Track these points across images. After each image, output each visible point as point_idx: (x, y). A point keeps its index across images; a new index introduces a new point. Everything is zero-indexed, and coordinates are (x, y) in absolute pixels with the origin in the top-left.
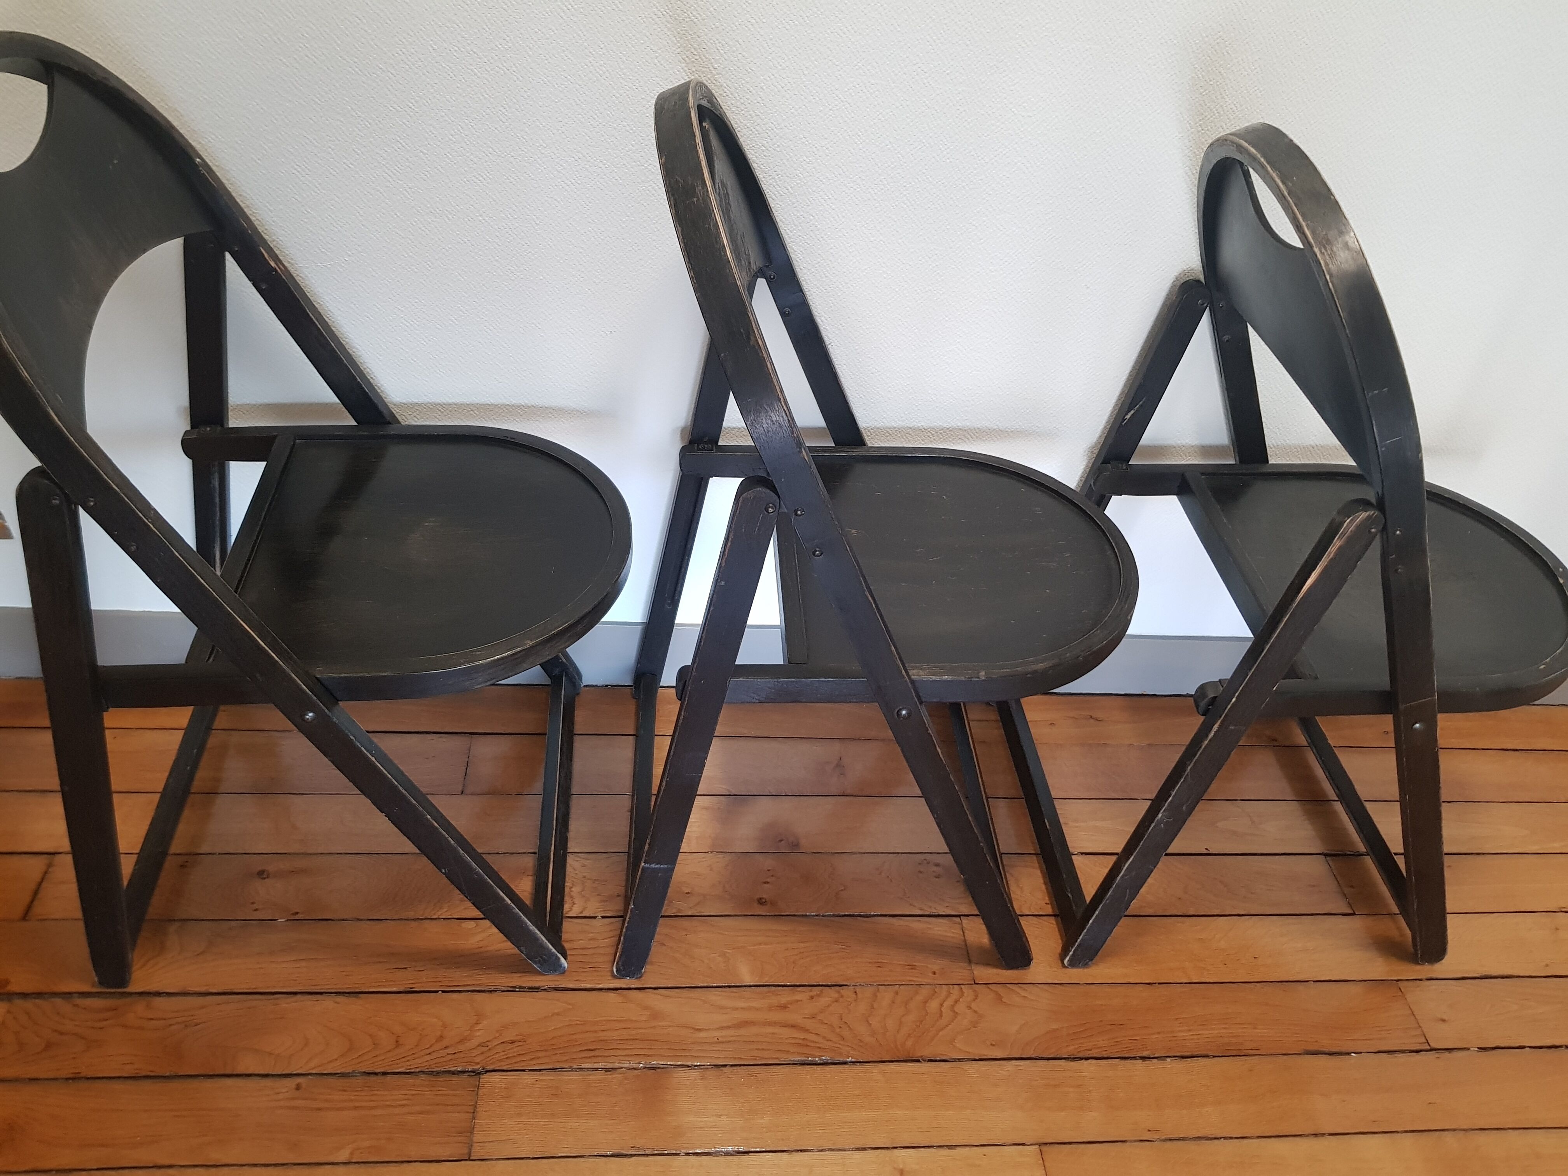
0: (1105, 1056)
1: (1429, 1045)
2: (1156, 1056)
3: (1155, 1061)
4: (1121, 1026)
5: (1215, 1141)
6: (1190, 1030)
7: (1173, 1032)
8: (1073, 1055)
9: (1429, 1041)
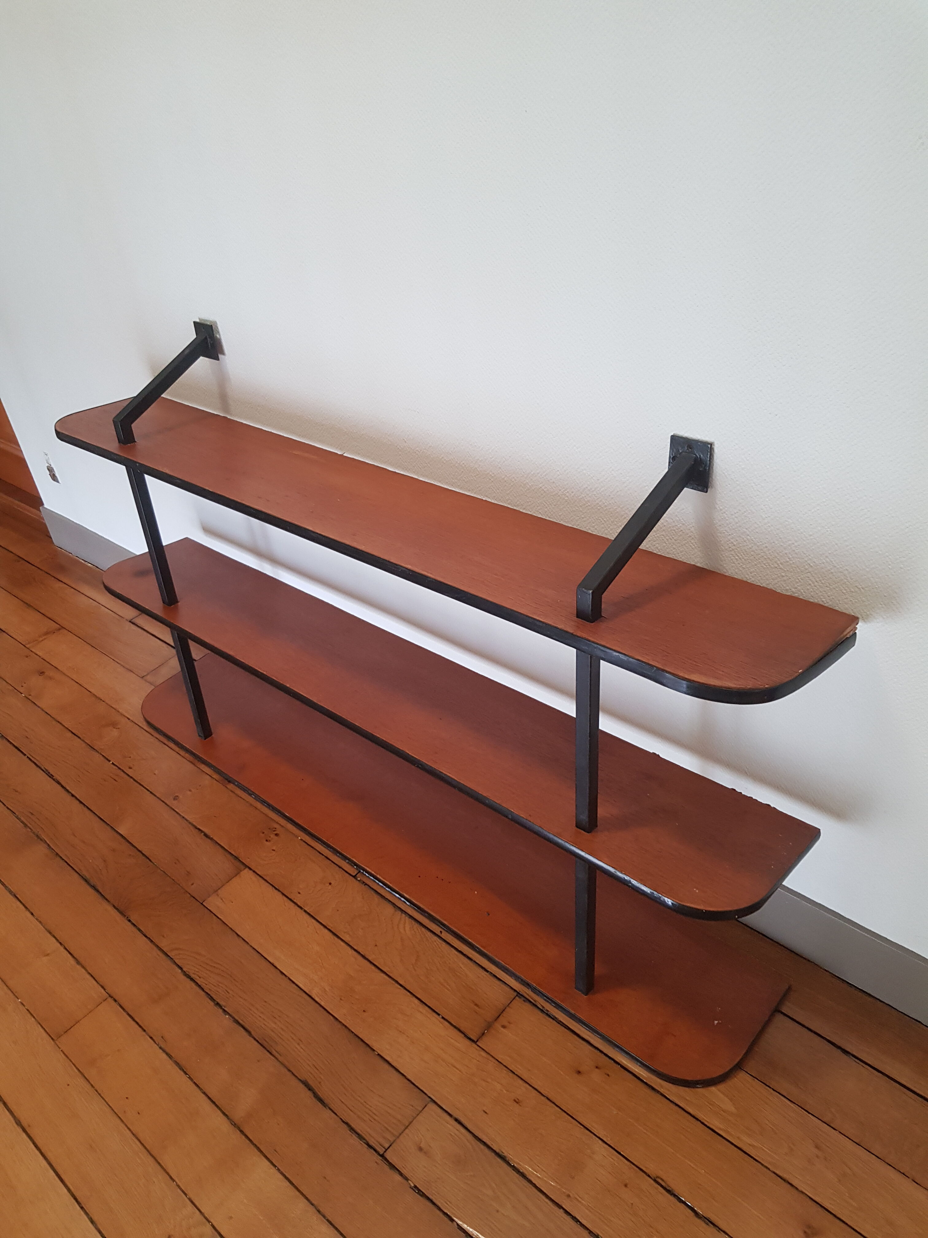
0: (202, 986)
1: (385, 1152)
2: (226, 1009)
3: (221, 1011)
4: (233, 981)
5: (182, 1073)
6: (262, 1013)
7: (252, 1005)
8: (188, 972)
9: (389, 1150)
